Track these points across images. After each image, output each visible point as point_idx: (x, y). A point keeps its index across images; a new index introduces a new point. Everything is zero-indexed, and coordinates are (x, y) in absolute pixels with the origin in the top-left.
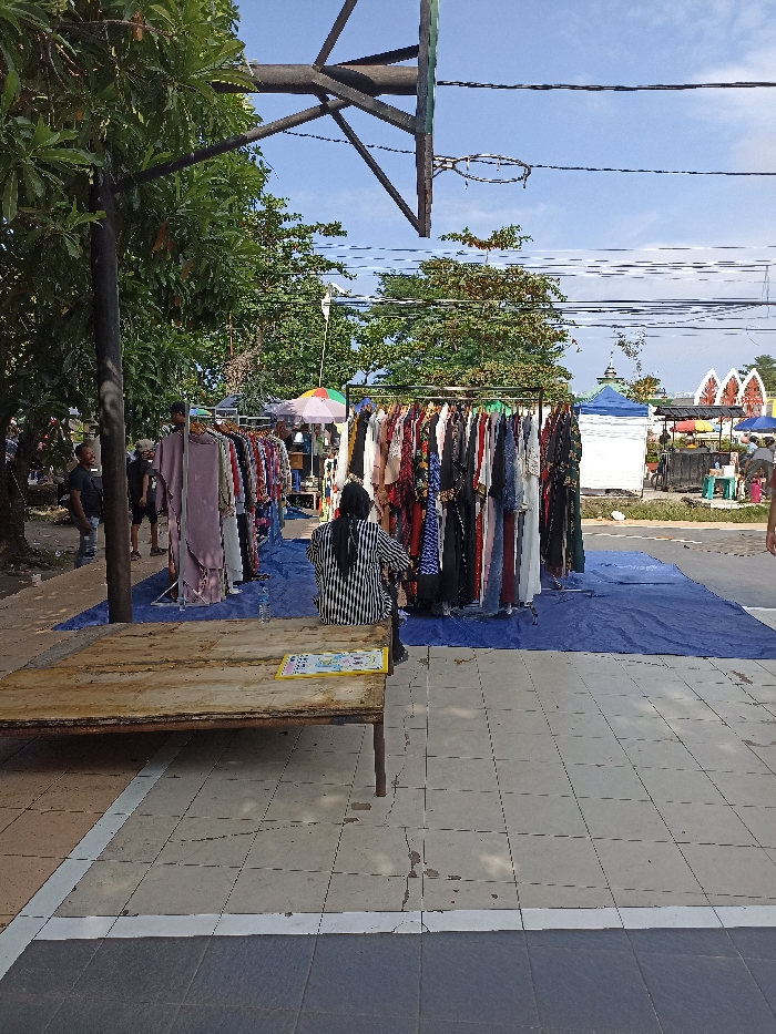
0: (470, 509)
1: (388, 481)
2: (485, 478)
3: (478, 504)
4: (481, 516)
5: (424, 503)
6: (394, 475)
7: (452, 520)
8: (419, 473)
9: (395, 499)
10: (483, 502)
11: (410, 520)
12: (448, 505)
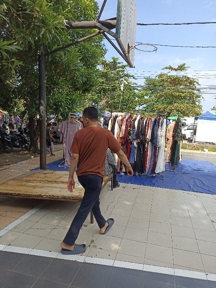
0: (144, 145)
1: (121, 136)
2: (149, 136)
3: (147, 144)
4: (147, 147)
5: (131, 143)
6: (122, 134)
7: (139, 148)
8: (130, 134)
9: (123, 141)
10: (148, 144)
11: (127, 148)
12: (138, 144)
